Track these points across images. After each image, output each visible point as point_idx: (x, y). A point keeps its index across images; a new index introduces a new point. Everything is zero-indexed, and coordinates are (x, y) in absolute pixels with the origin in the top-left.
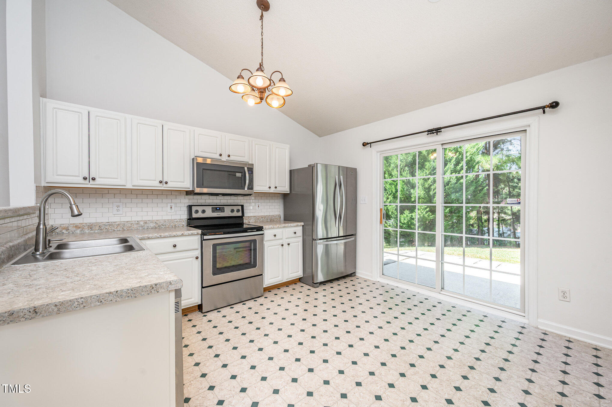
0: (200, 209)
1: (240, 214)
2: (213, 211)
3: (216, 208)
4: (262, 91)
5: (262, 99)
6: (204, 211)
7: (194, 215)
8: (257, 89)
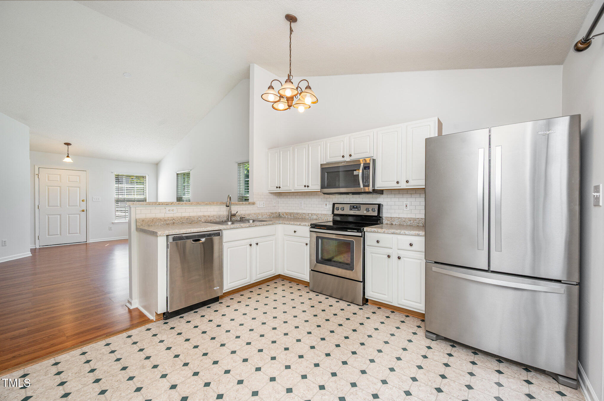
0: (340, 206)
1: (376, 214)
2: (351, 209)
3: (354, 206)
4: (290, 100)
5: (290, 106)
6: (343, 209)
7: (336, 212)
8: (285, 97)
